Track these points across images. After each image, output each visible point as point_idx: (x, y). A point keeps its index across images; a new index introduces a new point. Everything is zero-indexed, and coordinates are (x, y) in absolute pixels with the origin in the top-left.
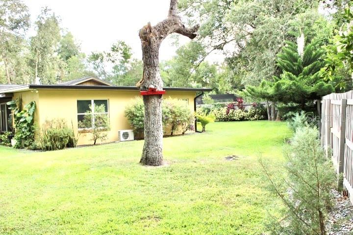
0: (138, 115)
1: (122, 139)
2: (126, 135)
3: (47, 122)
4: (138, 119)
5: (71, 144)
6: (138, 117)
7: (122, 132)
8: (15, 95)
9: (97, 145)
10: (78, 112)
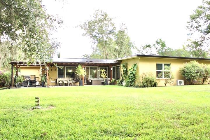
0: (188, 71)
1: (178, 84)
2: (180, 82)
3: (143, 73)
4: (188, 74)
5: (155, 85)
6: (188, 73)
7: (179, 80)
8: (122, 61)
9: (167, 86)
10: (157, 70)
